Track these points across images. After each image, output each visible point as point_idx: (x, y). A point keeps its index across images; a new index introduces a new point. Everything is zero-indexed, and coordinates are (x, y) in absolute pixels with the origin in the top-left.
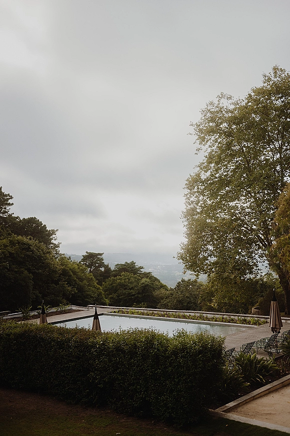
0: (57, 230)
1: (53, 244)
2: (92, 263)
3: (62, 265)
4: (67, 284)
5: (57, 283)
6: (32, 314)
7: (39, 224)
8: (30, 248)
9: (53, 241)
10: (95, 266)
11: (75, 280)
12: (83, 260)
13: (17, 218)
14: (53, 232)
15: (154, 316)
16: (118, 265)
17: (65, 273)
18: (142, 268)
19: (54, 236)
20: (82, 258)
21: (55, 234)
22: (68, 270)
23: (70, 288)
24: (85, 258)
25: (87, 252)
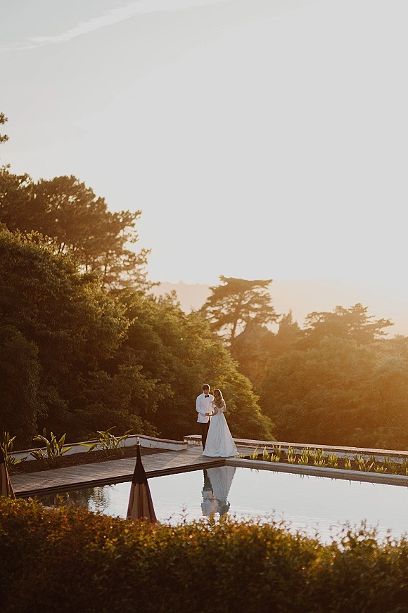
0: (138, 213)
1: (126, 253)
2: (238, 308)
3: (130, 315)
4: (141, 372)
5: (111, 367)
6: (18, 458)
7: (84, 194)
8: (35, 267)
9: (127, 246)
10: (247, 320)
11: (168, 362)
12: (213, 301)
13: (23, 178)
14: (127, 219)
15: (372, 470)
16: (314, 314)
17: (136, 338)
18: (388, 324)
19: (128, 230)
20: (210, 294)
21: (133, 225)
22: (146, 330)
23: (151, 384)
24: (218, 295)
25: (223, 278)
